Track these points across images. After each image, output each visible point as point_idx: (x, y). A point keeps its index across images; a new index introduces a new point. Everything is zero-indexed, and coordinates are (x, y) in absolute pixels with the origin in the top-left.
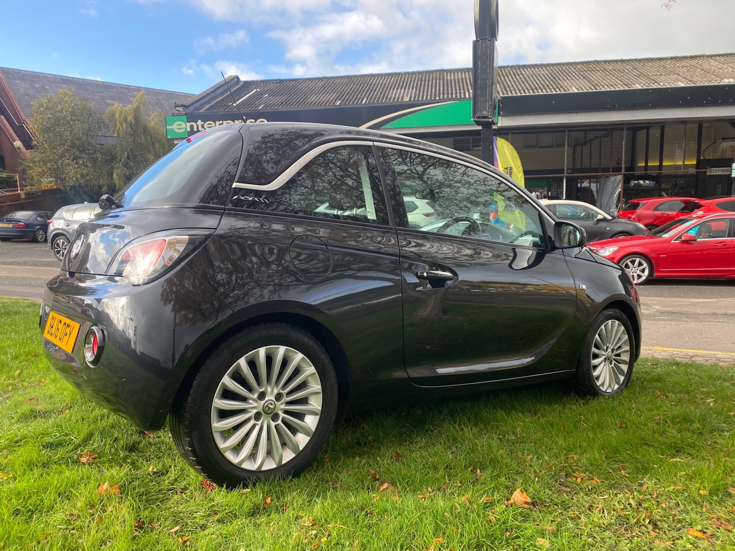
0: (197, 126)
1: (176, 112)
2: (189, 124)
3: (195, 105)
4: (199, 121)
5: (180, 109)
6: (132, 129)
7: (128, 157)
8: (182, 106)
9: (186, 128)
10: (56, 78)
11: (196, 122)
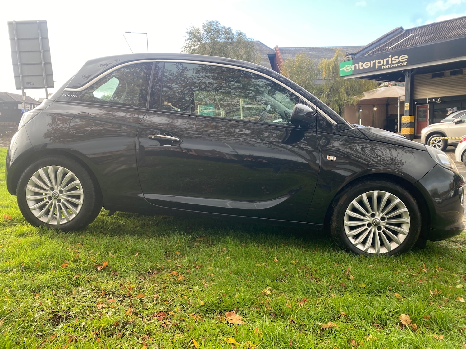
0: (359, 66)
1: (348, 59)
2: (353, 66)
3: (361, 53)
4: (360, 63)
5: (350, 56)
6: (334, 73)
7: (330, 91)
8: (351, 54)
9: (352, 68)
10: (306, 49)
11: (358, 63)
